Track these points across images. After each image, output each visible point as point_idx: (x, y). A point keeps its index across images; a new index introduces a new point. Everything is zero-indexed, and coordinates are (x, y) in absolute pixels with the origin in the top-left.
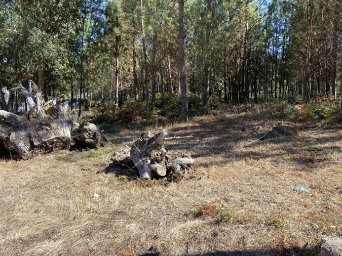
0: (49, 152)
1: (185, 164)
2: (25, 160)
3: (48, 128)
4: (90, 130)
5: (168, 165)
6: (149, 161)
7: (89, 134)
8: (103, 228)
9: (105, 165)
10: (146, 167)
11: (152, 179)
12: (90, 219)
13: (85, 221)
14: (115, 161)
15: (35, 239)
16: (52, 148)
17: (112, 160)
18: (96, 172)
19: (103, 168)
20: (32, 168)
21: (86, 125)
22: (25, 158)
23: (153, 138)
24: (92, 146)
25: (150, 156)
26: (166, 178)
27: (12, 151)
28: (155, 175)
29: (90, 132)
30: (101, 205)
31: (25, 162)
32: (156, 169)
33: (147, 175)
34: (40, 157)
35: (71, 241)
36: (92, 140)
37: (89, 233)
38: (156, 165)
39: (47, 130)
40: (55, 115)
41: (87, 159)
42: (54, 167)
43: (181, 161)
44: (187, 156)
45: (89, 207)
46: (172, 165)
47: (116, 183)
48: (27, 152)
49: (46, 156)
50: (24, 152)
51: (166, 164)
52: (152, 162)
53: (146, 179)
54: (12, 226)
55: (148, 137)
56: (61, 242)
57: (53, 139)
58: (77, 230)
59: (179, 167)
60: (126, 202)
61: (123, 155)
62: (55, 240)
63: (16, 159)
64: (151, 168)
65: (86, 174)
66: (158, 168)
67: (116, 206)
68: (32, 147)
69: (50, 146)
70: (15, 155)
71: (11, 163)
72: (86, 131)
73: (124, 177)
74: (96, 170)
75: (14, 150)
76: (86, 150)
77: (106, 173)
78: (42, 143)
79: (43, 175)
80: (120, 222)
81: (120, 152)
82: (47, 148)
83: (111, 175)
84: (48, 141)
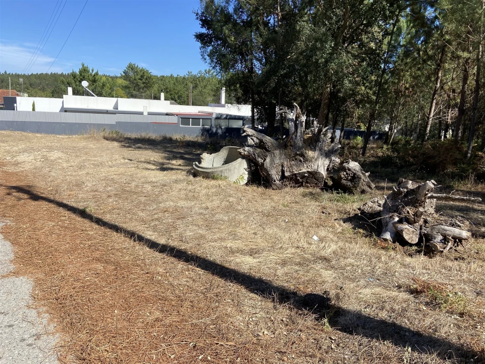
0: (299, 187)
1: (450, 236)
2: (273, 189)
3: (302, 159)
4: (349, 170)
5: (423, 231)
6: (397, 219)
7: (347, 174)
8: (299, 264)
9: (349, 214)
10: (390, 225)
11: (394, 242)
12: (292, 254)
13: (287, 253)
14: (363, 212)
15: (242, 252)
16: (302, 183)
17: (359, 209)
18: (335, 218)
19: (345, 216)
20: (276, 198)
21: (347, 162)
22: (275, 188)
23: (413, 190)
24: (347, 190)
25: (400, 214)
26: (414, 248)
27: (263, 178)
28: (399, 238)
29: (348, 172)
30: (313, 247)
31: (273, 191)
32: (402, 231)
33: (388, 236)
34: (287, 189)
35: (266, 263)
36: (349, 183)
37: (284, 263)
38: (405, 226)
39: (300, 161)
40: (313, 146)
41: (335, 203)
42: (296, 202)
43: (446, 231)
44: (459, 226)
45: (301, 245)
46: (430, 233)
47: (348, 235)
48: (277, 182)
49: (293, 190)
50: (275, 181)
51: (421, 229)
52: (400, 221)
53: (386, 240)
54: (230, 238)
55: (407, 188)
56: (258, 260)
57: (305, 173)
58: (276, 258)
59: (440, 238)
60: (341, 254)
61: (377, 207)
62: (254, 258)
63: (266, 187)
64: (396, 228)
65: (322, 217)
66: (406, 230)
67: (327, 252)
68: (283, 177)
69: (301, 180)
70: (266, 182)
71: (261, 189)
72: (344, 169)
73: (361, 231)
74: (336, 216)
75: (266, 177)
76: (338, 193)
77: (344, 222)
78: (293, 175)
79: (281, 207)
80: (318, 266)
81: (374, 202)
82: (297, 182)
83: (348, 226)
84: (299, 173)
